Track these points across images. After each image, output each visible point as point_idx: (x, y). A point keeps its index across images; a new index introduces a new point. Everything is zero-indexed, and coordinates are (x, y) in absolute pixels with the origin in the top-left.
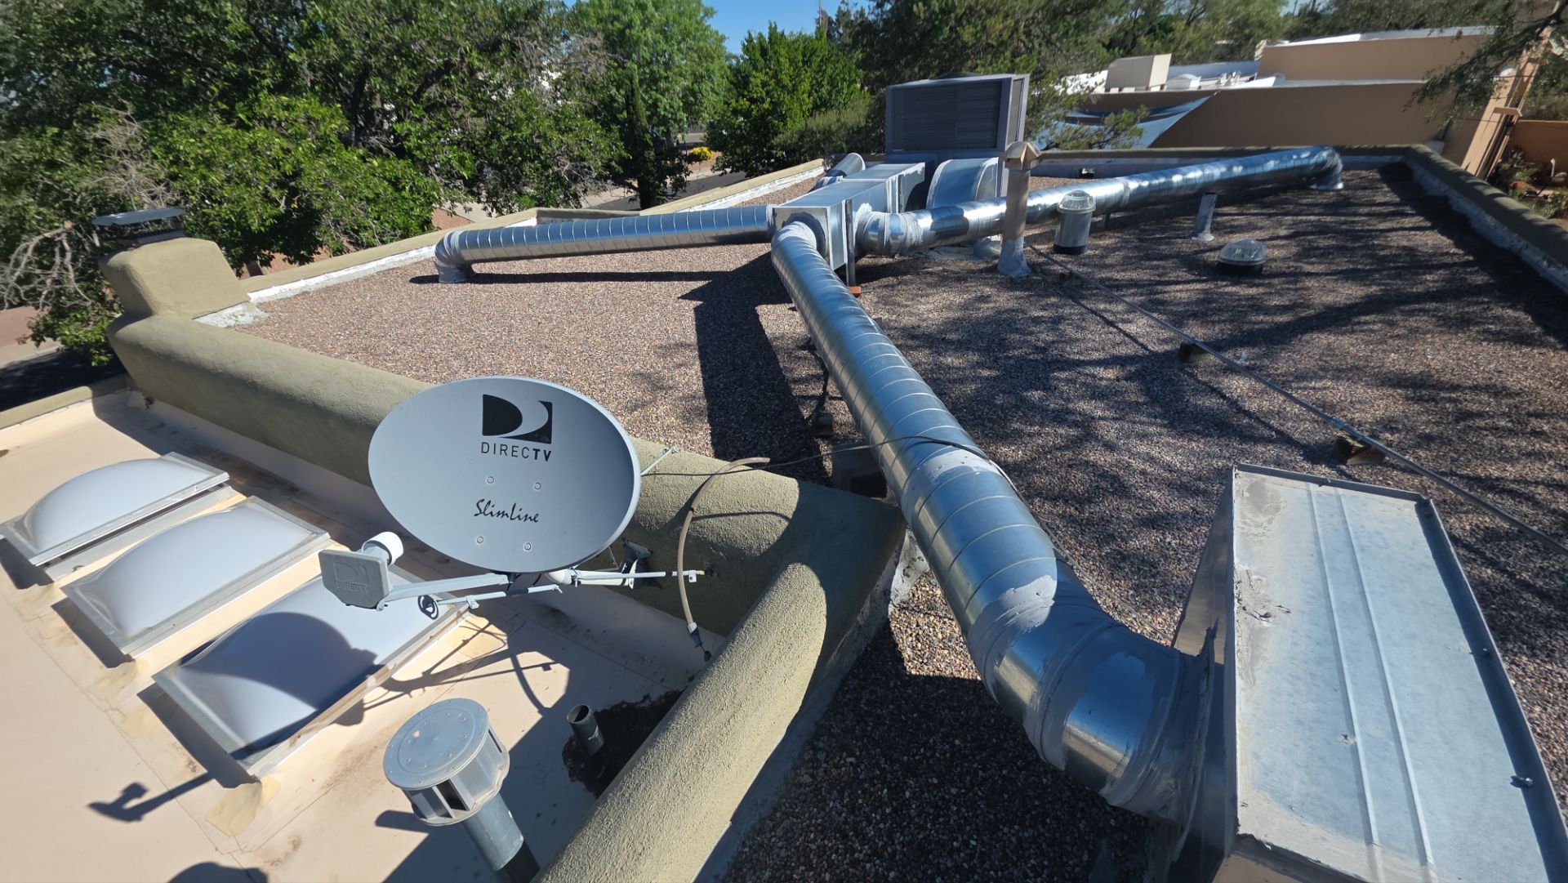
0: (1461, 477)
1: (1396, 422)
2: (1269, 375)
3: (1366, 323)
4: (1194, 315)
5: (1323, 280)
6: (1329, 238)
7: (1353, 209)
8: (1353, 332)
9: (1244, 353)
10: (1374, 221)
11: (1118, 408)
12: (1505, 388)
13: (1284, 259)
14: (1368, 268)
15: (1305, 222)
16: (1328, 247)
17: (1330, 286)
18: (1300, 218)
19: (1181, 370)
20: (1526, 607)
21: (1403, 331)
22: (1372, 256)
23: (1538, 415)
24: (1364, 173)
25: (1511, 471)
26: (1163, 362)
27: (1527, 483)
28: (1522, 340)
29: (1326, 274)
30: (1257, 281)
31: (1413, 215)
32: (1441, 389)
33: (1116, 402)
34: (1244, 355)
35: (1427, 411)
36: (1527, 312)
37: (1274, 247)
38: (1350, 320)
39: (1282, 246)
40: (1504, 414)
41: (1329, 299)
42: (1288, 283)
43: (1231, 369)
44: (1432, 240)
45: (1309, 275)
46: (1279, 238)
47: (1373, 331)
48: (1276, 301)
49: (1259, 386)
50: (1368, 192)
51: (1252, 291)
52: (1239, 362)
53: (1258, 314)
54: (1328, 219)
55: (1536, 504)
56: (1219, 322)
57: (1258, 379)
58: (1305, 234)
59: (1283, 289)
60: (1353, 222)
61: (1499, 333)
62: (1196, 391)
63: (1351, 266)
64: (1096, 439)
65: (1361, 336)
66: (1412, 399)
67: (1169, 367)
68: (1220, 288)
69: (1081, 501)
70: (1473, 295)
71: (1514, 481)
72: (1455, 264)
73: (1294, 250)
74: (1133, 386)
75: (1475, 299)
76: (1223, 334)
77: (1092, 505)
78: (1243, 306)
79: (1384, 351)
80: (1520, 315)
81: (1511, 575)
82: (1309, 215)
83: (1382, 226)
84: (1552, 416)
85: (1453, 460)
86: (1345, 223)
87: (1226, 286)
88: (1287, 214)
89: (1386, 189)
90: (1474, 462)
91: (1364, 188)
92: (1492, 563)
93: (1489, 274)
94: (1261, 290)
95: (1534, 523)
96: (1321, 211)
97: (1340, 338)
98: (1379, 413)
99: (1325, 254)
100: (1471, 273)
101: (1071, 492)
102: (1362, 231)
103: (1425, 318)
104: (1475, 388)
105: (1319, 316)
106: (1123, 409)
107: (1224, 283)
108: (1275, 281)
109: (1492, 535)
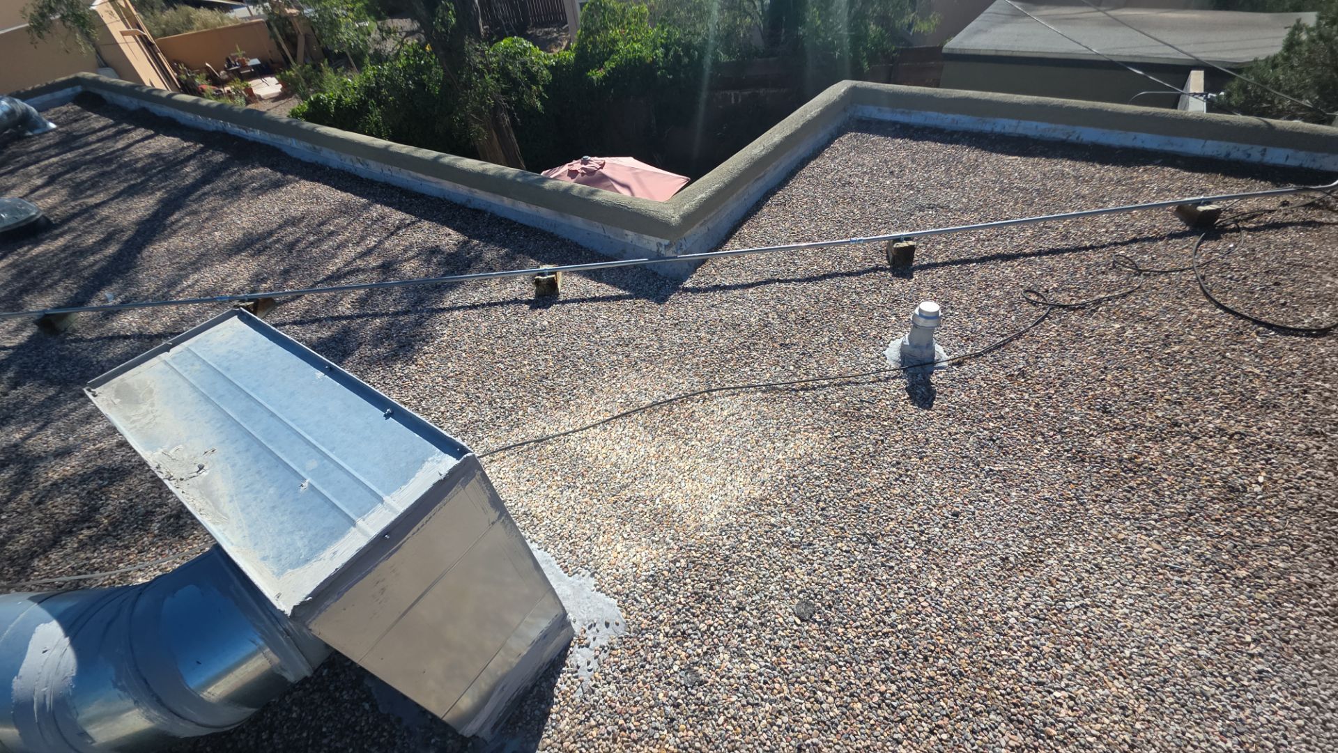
0: (321, 282)
1: (260, 274)
2: (147, 298)
3: (177, 221)
4: (25, 291)
5: (113, 204)
6: (85, 170)
7: (83, 140)
8: (175, 232)
9: (106, 293)
10: (110, 144)
11: (34, 417)
12: (294, 218)
13: (62, 203)
14: (139, 181)
15: (51, 165)
16: (91, 178)
17: (123, 206)
18: (43, 163)
19: (63, 342)
20: (405, 324)
21: (207, 214)
22: (134, 171)
23: (323, 223)
24: (64, 108)
25: (339, 262)
26: (36, 348)
27: (350, 263)
28: (277, 185)
29: (112, 199)
30: (57, 232)
31: (134, 129)
32: (265, 239)
33: (25, 413)
34: (108, 295)
35: (270, 257)
36: (264, 166)
37: (42, 197)
38: (165, 225)
39: (49, 194)
40: (307, 233)
41: (133, 217)
42: (87, 219)
43: (110, 313)
44: (165, 143)
45: (97, 206)
46: (38, 188)
47: (187, 224)
48: (91, 240)
49: (148, 310)
50: (82, 123)
51: (61, 242)
52: (110, 304)
53: (85, 258)
54: (69, 155)
55: (364, 271)
56: (56, 283)
57: (142, 306)
58: (60, 175)
59: (86, 227)
60: (93, 150)
61: (261, 187)
62: (97, 350)
63: (126, 185)
64: (40, 458)
65: (183, 232)
66: (255, 254)
67: (48, 348)
68: (23, 256)
69: (86, 517)
70: (225, 169)
71: (345, 266)
72: (196, 153)
73: (64, 192)
74: (27, 388)
75: (229, 172)
76: (71, 290)
77: (102, 510)
78: (66, 258)
79: (209, 234)
80: (261, 170)
81: (387, 314)
82: (48, 158)
83: (120, 145)
84: (328, 219)
85: (310, 275)
86: (87, 153)
87: (30, 250)
88: (27, 165)
89: (94, 116)
90: (320, 269)
91: (76, 121)
92: (375, 315)
93: (222, 151)
94: (68, 237)
95: (371, 281)
96: (57, 151)
97: (171, 240)
98: (246, 275)
99: (94, 184)
100: (211, 156)
101: (67, 522)
102: (107, 154)
103: (211, 198)
104: (280, 227)
105: (138, 233)
106: (41, 414)
107: (26, 249)
108: (73, 224)
109: (362, 302)
